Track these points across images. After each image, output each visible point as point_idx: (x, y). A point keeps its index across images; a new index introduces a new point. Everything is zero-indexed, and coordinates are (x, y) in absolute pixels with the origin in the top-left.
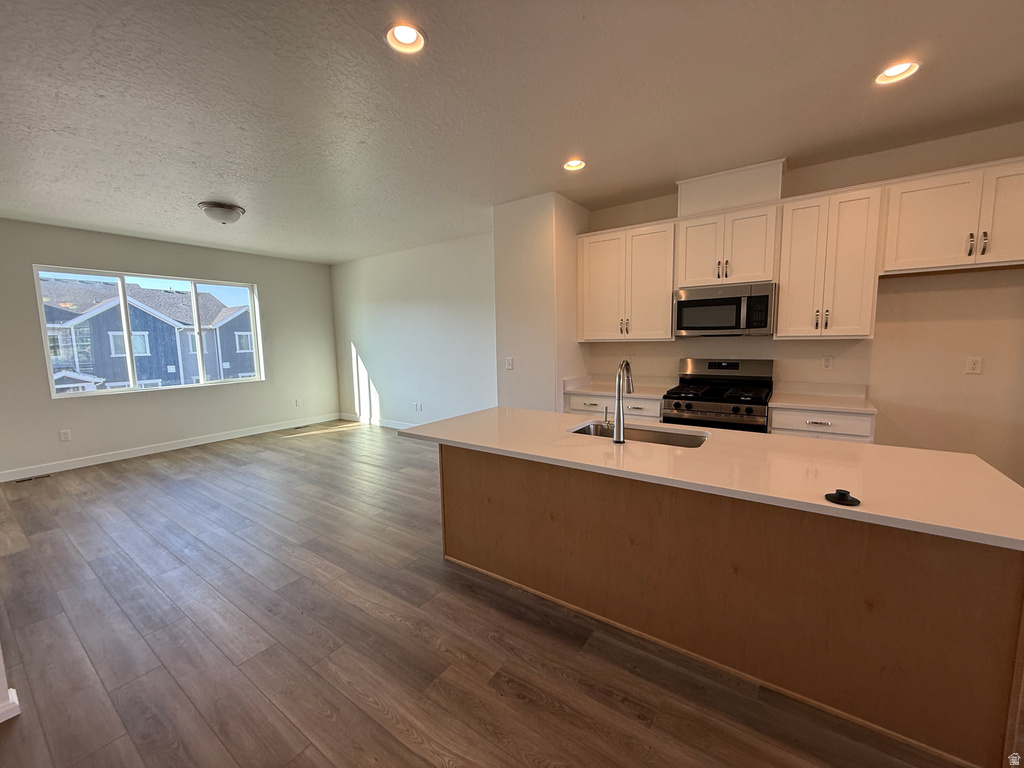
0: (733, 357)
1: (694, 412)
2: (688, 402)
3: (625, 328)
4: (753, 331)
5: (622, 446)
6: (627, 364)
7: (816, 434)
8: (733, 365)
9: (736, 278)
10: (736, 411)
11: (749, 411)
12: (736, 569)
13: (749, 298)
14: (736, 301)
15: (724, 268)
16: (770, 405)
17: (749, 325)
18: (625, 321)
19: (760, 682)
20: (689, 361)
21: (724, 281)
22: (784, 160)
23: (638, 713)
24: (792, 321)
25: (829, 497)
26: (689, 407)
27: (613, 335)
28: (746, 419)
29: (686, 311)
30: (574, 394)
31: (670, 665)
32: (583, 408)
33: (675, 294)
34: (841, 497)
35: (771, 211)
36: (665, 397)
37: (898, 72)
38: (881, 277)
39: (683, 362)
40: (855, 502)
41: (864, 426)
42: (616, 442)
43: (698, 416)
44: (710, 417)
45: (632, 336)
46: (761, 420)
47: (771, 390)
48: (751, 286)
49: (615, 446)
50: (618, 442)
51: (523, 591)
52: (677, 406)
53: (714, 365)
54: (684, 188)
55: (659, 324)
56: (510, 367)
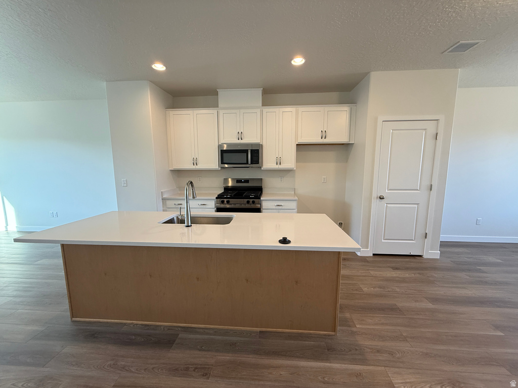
0: (247, 177)
1: (230, 204)
2: (227, 200)
3: (195, 163)
4: (253, 165)
5: (190, 228)
6: (191, 183)
7: (278, 210)
8: (247, 181)
9: (246, 140)
10: (248, 202)
11: (253, 202)
12: (247, 281)
13: (252, 150)
14: (246, 151)
15: (240, 135)
16: (262, 199)
17: (252, 163)
18: (195, 159)
19: (258, 329)
20: (230, 179)
21: (240, 141)
22: (262, 89)
23: (203, 373)
24: (268, 162)
25: (281, 242)
26: (228, 202)
27: (189, 166)
28: (253, 206)
29: (224, 154)
30: (168, 199)
31: (220, 338)
32: (174, 206)
33: (220, 146)
34: (284, 241)
35: (258, 111)
36: (217, 198)
37: (298, 61)
38: (297, 145)
39: (226, 180)
40: (289, 242)
41: (293, 205)
42: (187, 226)
43: (232, 206)
44: (237, 206)
45: (200, 167)
46: (258, 206)
47: (262, 192)
48: (252, 145)
49: (186, 228)
50: (188, 226)
51: (134, 325)
52: (223, 202)
53: (239, 181)
54: (221, 93)
55: (212, 161)
56: (125, 185)
